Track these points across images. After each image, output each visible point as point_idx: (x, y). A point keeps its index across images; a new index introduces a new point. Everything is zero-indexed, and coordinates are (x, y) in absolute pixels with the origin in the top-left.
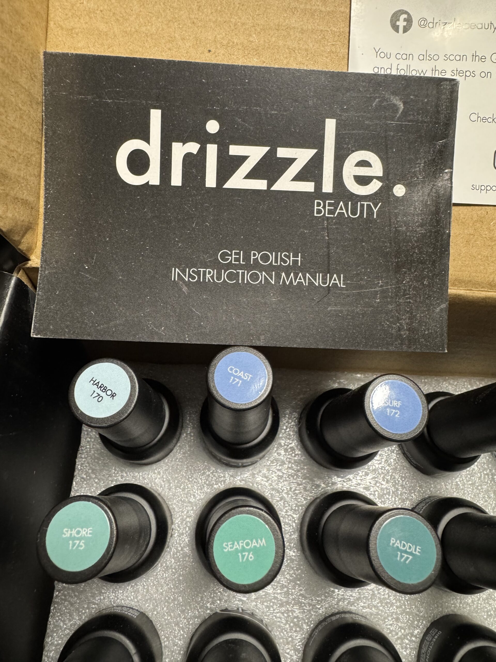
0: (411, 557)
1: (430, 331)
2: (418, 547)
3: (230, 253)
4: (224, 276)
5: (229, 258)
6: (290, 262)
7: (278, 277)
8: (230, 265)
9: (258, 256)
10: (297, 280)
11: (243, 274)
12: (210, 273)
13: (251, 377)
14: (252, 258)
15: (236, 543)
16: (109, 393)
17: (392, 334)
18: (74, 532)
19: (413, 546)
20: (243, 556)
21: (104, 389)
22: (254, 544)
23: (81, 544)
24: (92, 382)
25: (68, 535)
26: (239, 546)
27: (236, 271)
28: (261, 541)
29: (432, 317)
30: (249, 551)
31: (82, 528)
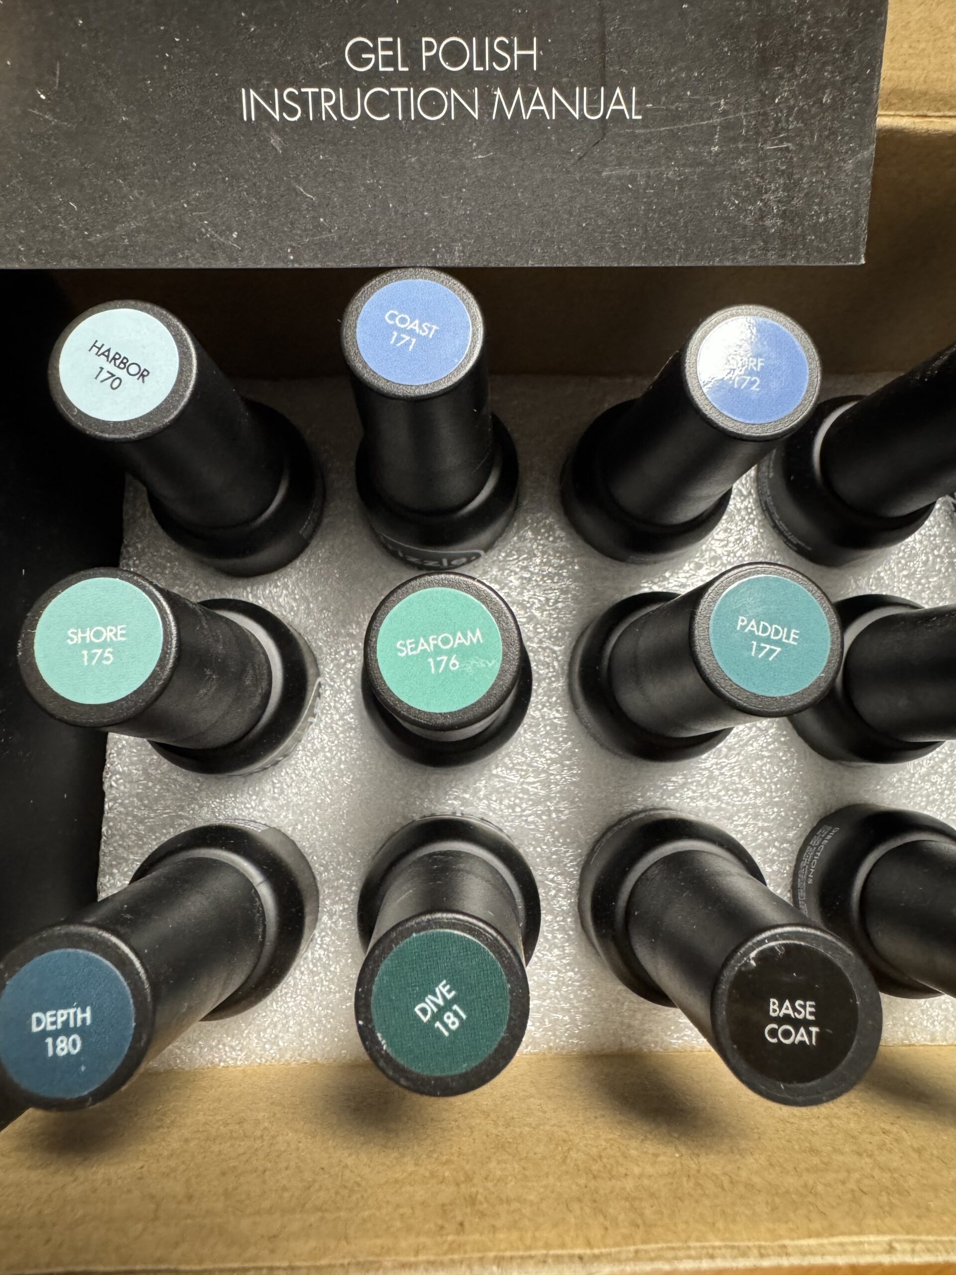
0: (779, 649)
1: (830, 215)
2: (793, 631)
3: (371, 45)
4: (363, 101)
5: (370, 59)
6: (512, 61)
7: (487, 101)
8: (373, 77)
9: (438, 49)
10: (532, 107)
11: (406, 95)
12: (328, 97)
13: (436, 331)
14: (425, 54)
15: (422, 640)
16: (134, 369)
17: (745, 227)
18: (89, 635)
19: (783, 629)
20: (438, 664)
21: (124, 363)
22: (459, 639)
23: (106, 655)
24: (95, 350)
25: (77, 640)
26: (429, 645)
27: (388, 89)
28: (474, 635)
29: (835, 182)
30: (449, 653)
31: (105, 627)
